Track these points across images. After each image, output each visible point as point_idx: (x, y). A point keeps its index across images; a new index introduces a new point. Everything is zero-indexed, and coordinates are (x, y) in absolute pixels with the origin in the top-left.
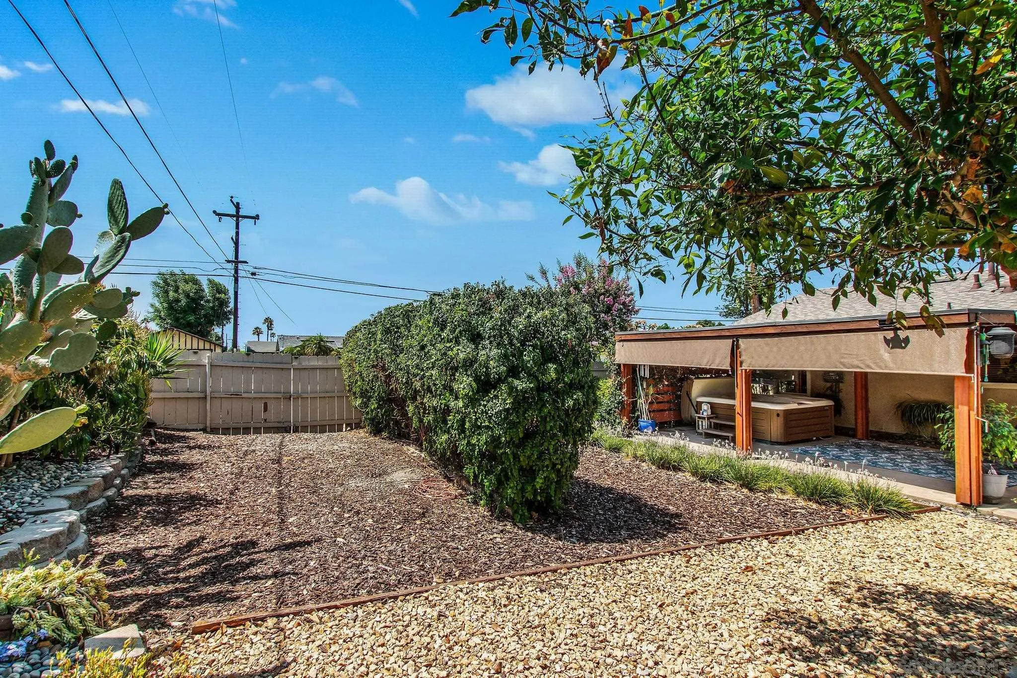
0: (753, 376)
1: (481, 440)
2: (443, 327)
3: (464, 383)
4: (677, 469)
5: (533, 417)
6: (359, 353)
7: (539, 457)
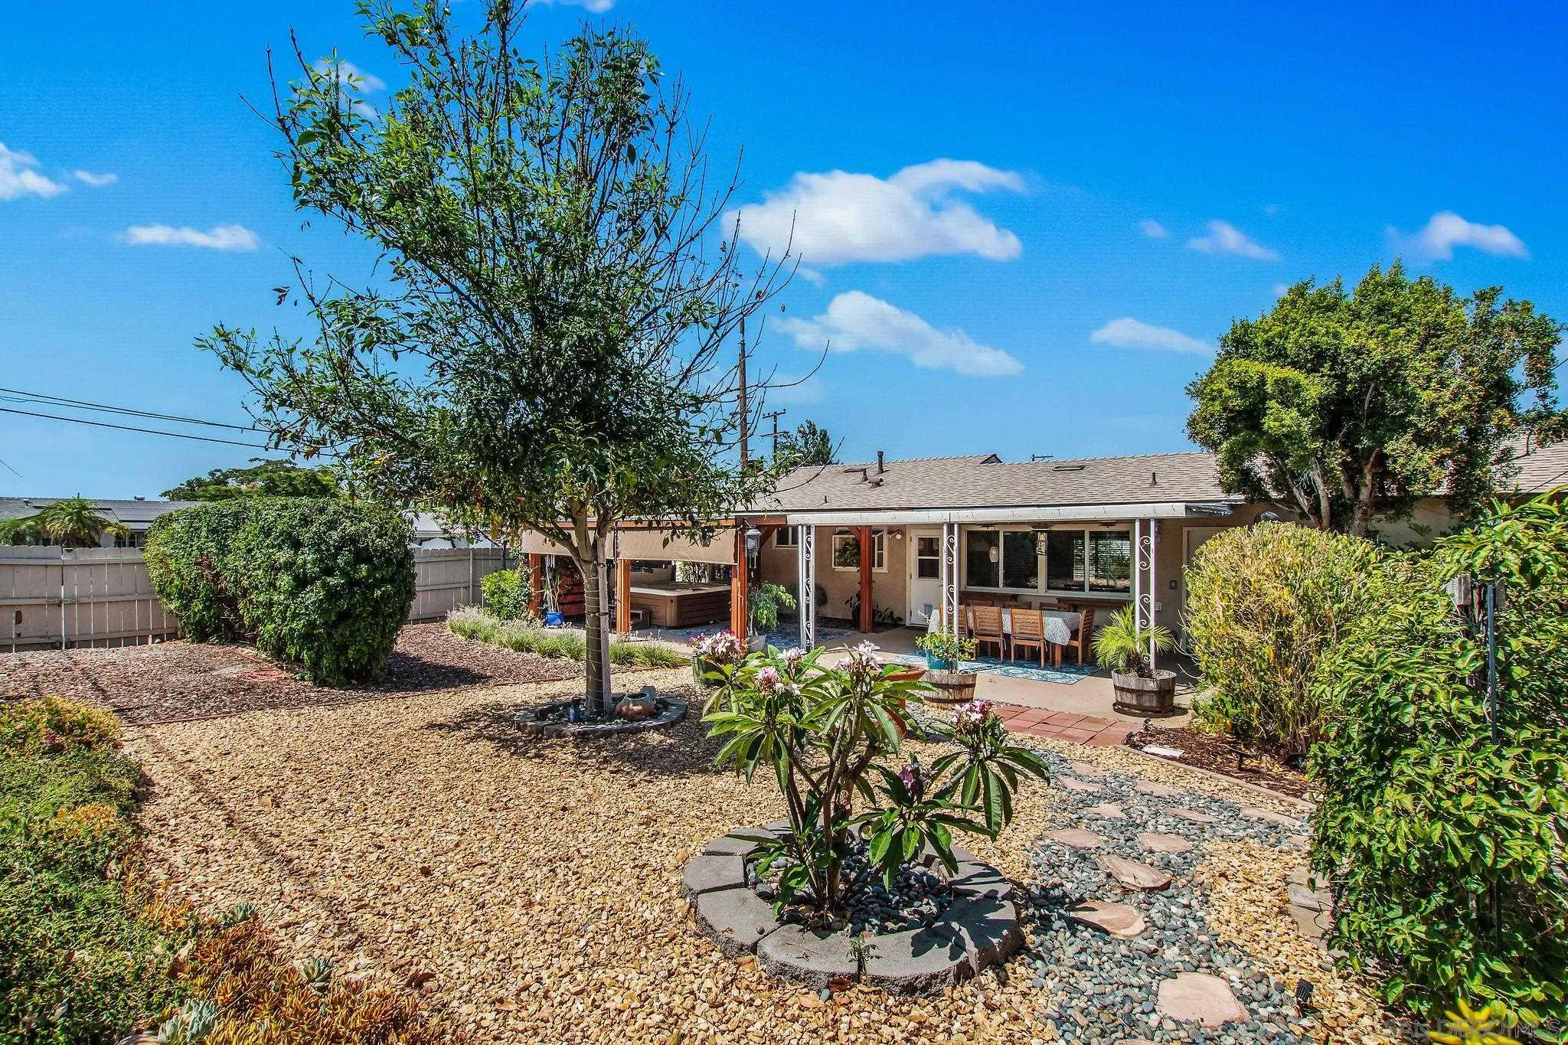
0: (635, 565)
1: (298, 625)
2: (268, 536)
3: (285, 580)
4: (529, 650)
5: (344, 604)
6: (175, 548)
7: (351, 635)
